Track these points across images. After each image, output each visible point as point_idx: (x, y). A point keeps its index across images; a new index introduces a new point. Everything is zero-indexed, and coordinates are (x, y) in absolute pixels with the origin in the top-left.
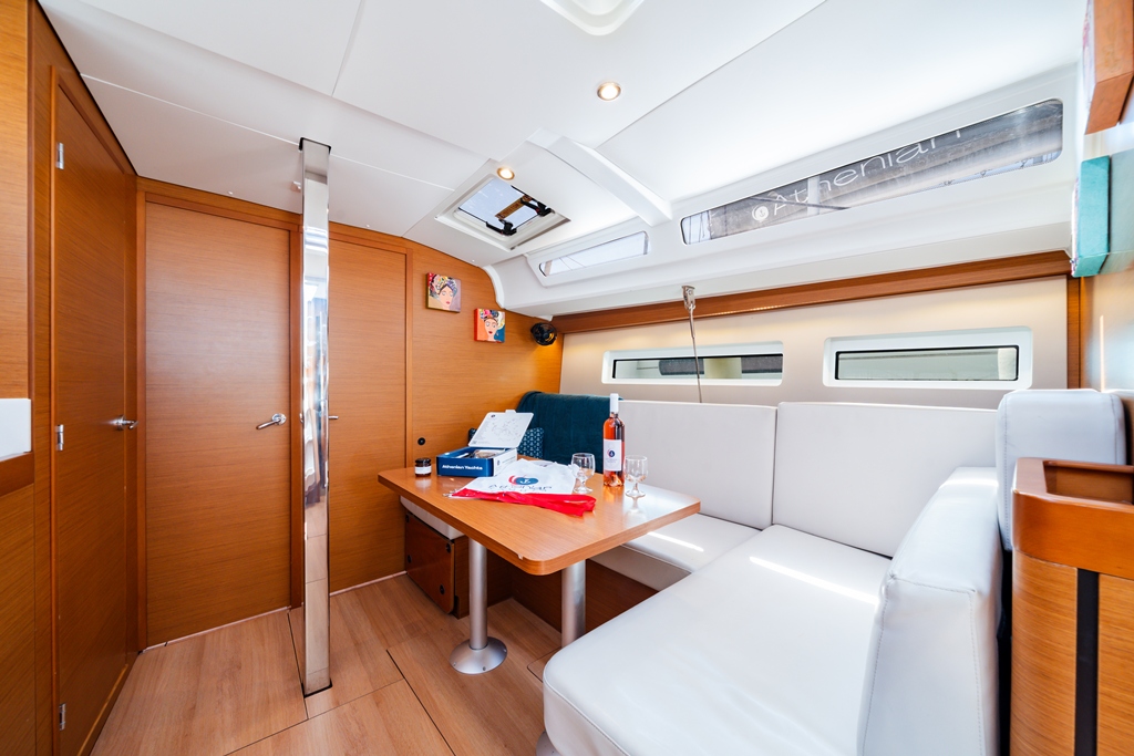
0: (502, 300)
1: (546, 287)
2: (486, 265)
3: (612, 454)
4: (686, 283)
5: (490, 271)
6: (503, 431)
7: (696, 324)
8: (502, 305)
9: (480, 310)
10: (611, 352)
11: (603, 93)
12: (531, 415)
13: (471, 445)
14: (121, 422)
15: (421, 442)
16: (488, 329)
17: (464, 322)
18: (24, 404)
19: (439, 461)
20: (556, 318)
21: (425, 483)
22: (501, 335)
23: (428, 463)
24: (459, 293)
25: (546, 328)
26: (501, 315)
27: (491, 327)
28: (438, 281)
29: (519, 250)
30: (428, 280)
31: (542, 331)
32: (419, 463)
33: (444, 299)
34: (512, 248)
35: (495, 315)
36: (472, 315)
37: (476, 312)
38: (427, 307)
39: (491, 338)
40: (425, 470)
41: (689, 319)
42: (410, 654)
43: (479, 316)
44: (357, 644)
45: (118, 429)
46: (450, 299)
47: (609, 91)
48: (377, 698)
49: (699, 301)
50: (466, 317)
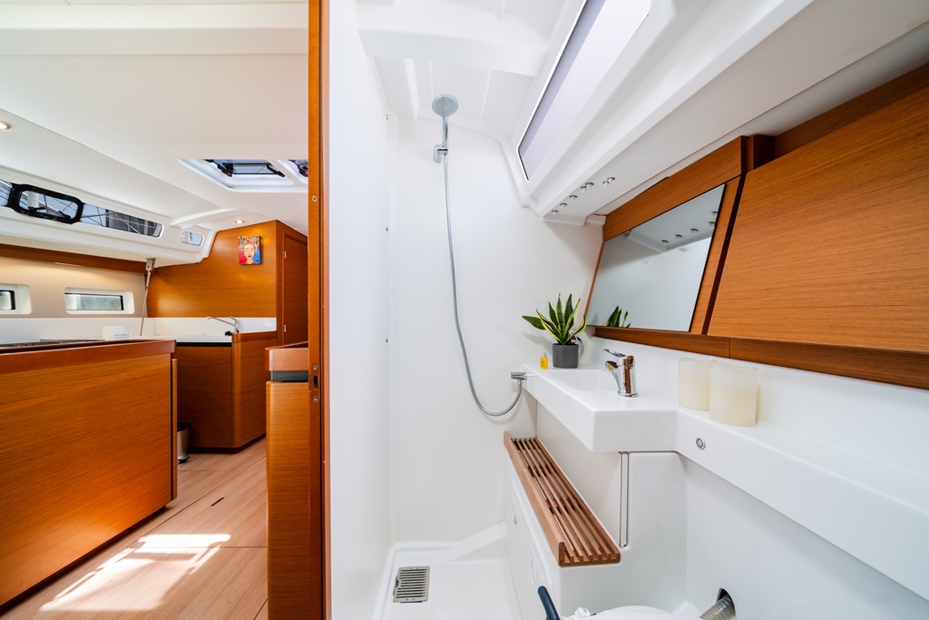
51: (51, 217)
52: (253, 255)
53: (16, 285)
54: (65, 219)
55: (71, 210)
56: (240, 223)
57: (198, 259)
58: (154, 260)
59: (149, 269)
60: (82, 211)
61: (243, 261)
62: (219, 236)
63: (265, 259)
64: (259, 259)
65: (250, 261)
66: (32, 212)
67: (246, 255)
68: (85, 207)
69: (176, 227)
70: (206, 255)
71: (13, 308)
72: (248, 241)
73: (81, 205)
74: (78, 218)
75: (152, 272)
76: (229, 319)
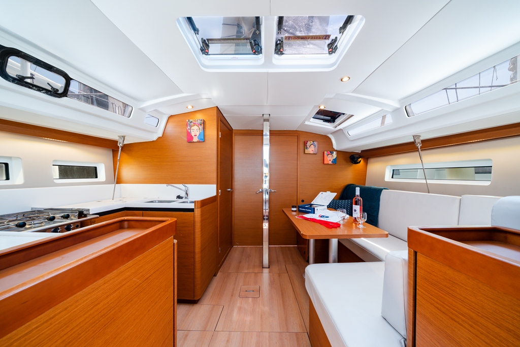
0: (335, 147)
1: (352, 141)
2: (328, 134)
3: (355, 211)
4: (414, 134)
5: (330, 136)
6: (325, 198)
7: (422, 153)
8: (336, 149)
9: (325, 152)
10: (391, 166)
11: (343, 80)
12: (336, 194)
13: (312, 203)
14: (229, 190)
15: (303, 201)
16: (329, 159)
17: (319, 157)
18: (215, 186)
19: (299, 207)
20: (362, 151)
21: (294, 213)
22: (335, 161)
23: (295, 207)
24: (317, 147)
25: (356, 156)
26: (335, 154)
27: (330, 159)
28: (309, 144)
29: (339, 128)
30: (305, 144)
31: (354, 158)
32: (293, 207)
33: (311, 149)
34: (336, 127)
35: (332, 153)
36: (322, 154)
37: (324, 153)
38: (305, 153)
39: (330, 163)
40: (294, 209)
41: (418, 151)
42: (291, 268)
43: (325, 154)
44: (278, 261)
45: (229, 191)
46: (313, 149)
47: (345, 79)
48: (279, 275)
49: (423, 141)
50: (320, 155)
51: (40, 89)
52: (198, 134)
53: (10, 158)
54: (54, 93)
55: (59, 84)
56: (190, 108)
57: (154, 138)
58: (124, 137)
59: (120, 145)
60: (69, 87)
61: (190, 139)
62: (171, 120)
63: (207, 138)
64: (203, 138)
65: (195, 139)
66: (20, 81)
67: (193, 134)
68: (72, 82)
69: (143, 110)
70: (160, 135)
71: (8, 178)
72: (195, 123)
73: (68, 80)
74: (65, 93)
75: (122, 147)
76: (181, 186)
